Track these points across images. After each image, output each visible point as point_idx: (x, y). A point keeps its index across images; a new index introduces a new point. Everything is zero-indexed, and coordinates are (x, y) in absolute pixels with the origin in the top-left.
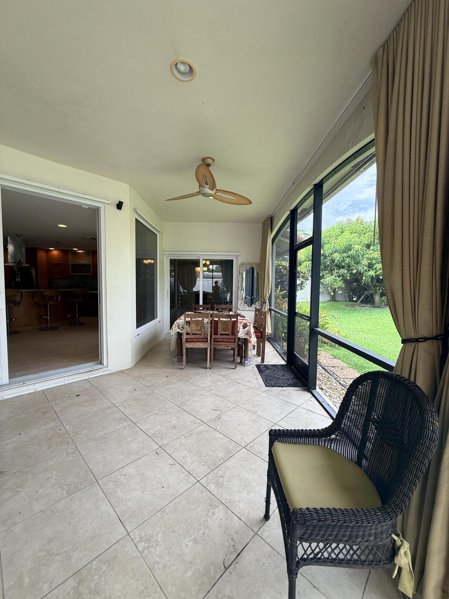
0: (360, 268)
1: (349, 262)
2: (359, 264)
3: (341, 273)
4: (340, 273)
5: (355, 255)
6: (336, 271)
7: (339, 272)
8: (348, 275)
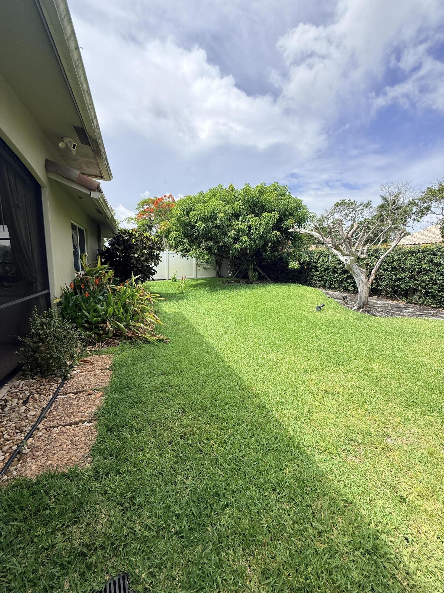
1: (214, 233)
2: (225, 236)
3: (208, 245)
6: (204, 242)
7: (206, 245)
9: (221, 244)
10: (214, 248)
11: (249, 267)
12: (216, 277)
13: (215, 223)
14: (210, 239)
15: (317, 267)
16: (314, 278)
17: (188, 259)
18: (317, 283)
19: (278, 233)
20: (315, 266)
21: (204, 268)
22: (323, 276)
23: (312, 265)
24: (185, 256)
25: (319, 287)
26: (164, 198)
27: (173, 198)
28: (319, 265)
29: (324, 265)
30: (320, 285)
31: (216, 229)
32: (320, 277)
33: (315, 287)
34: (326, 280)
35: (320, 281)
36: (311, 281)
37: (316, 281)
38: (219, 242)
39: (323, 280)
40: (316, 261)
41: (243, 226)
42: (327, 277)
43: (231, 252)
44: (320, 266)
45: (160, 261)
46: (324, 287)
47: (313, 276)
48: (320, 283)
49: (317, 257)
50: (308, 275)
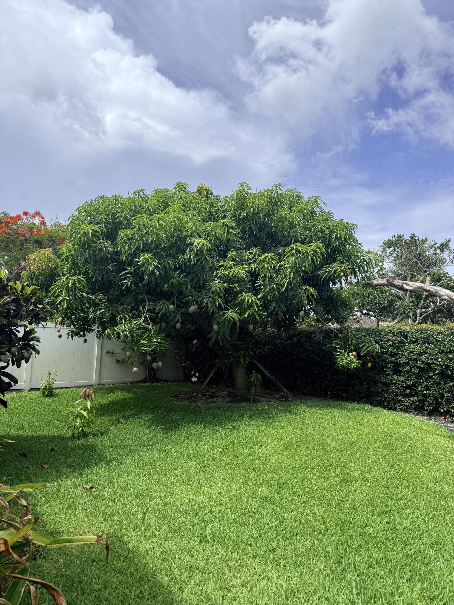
0: (205, 301)
1: (179, 281)
2: (203, 291)
3: (161, 310)
4: (157, 309)
5: (195, 265)
6: (149, 304)
7: (154, 309)
8: (178, 317)
9: (193, 308)
10: (175, 317)
11: (239, 362)
12: (144, 381)
13: (183, 258)
14: (166, 296)
15: (397, 365)
16: (392, 387)
17: (85, 341)
18: (399, 401)
19: (312, 290)
20: (392, 362)
21: (118, 361)
22: (414, 385)
23: (384, 361)
24: (78, 334)
25: (407, 410)
26: (24, 217)
27: (42, 218)
28: (404, 360)
29: (416, 360)
30: (407, 406)
31: (181, 273)
32: (409, 387)
33: (395, 409)
34: (424, 395)
35: (408, 396)
36: (385, 395)
37: (397, 395)
38: (187, 304)
39: (416, 395)
40: (395, 351)
41: (239, 271)
42: (428, 388)
43: (215, 327)
44: (408, 363)
45: (33, 352)
46: (419, 410)
47: (386, 384)
48: (408, 402)
49: (394, 343)
50: (376, 382)
